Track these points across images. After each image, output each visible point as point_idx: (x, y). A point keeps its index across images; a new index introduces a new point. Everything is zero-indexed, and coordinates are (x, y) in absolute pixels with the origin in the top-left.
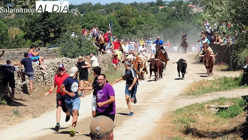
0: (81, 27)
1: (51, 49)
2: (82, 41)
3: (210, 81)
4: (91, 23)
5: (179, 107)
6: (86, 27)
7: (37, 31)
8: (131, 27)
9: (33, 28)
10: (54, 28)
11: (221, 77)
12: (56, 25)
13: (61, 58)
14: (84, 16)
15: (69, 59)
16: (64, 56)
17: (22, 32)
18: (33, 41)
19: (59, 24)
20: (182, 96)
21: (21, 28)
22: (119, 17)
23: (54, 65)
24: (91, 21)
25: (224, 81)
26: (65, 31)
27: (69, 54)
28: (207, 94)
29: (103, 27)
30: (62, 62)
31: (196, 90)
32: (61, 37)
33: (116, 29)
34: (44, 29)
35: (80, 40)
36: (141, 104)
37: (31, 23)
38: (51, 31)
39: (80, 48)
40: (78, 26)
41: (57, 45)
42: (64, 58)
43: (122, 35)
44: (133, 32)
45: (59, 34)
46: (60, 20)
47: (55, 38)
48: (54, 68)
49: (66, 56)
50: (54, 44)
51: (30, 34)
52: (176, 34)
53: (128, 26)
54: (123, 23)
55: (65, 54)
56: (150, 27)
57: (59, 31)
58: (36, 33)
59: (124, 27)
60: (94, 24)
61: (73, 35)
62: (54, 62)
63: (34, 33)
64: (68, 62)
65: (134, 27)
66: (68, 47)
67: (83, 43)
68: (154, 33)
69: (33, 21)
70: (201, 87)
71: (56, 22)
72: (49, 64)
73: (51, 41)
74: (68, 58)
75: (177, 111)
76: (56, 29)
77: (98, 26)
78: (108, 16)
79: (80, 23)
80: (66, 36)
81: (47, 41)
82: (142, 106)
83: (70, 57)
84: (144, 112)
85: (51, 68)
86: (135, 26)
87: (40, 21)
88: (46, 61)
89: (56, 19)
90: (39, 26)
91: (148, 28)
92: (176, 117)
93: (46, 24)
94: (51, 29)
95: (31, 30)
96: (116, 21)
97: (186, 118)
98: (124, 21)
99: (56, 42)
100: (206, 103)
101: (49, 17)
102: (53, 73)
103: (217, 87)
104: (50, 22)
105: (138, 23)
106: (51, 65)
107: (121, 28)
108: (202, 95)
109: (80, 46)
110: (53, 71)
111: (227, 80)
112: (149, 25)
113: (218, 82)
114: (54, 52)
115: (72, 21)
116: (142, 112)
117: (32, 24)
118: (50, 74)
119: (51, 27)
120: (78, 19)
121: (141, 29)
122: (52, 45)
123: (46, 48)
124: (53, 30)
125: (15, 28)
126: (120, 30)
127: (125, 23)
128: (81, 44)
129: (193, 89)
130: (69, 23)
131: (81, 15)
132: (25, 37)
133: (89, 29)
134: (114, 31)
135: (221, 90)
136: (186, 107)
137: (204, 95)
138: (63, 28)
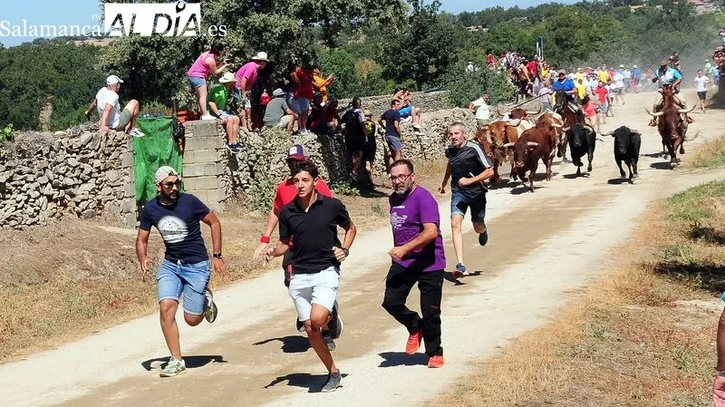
0: (483, 52)
1: (431, 94)
2: (487, 78)
4: (501, 43)
5: (677, 191)
7: (405, 63)
8: (579, 46)
9: (398, 58)
10: (435, 56)
12: (439, 50)
13: (451, 110)
14: (489, 31)
17: (378, 66)
18: (399, 81)
19: (444, 49)
21: (378, 60)
22: (554, 30)
23: (438, 123)
24: (502, 39)
26: (456, 60)
29: (525, 49)
30: (454, 116)
32: (449, 72)
33: (549, 51)
34: (417, 58)
35: (484, 75)
37: (394, 49)
38: (429, 61)
40: (478, 49)
41: (442, 87)
42: (457, 108)
43: (560, 62)
44: (583, 57)
45: (445, 67)
46: (447, 40)
47: (436, 74)
48: (438, 128)
49: (459, 105)
50: (436, 86)
51: (393, 70)
53: (572, 46)
54: (562, 40)
55: (457, 102)
56: (614, 45)
57: (444, 62)
58: (404, 67)
59: (564, 47)
60: (507, 45)
61: (470, 66)
62: (438, 118)
63: (400, 67)
64: (465, 116)
65: (583, 47)
67: (490, 82)
69: (398, 46)
71: (439, 45)
72: (429, 120)
73: (431, 80)
74: (462, 109)
75: (674, 197)
76: (440, 57)
77: (515, 48)
78: (533, 29)
79: (482, 44)
80: (458, 69)
81: (424, 80)
82: (606, 191)
85: (434, 128)
86: (585, 44)
87: (410, 45)
89: (439, 39)
90: (408, 54)
91: (609, 47)
92: (672, 208)
93: (420, 49)
94: (430, 57)
95: (394, 62)
96: (550, 37)
97: (692, 210)
98: (564, 37)
99: (440, 81)
101: (426, 37)
102: (437, 138)
104: (428, 47)
105: (591, 39)
106: (433, 124)
107: (558, 49)
109: (484, 87)
110: (438, 134)
112: (613, 42)
114: (436, 100)
115: (468, 43)
117: (397, 51)
118: (432, 139)
119: (431, 55)
120: (478, 37)
121: (596, 51)
122: (432, 87)
123: (421, 94)
124: (433, 60)
125: (366, 61)
126: (557, 53)
127: (566, 40)
128: (486, 83)
129: (703, 156)
130: (462, 46)
131: (484, 30)
132: (385, 75)
133: (500, 54)
136: (691, 189)
138: (451, 56)
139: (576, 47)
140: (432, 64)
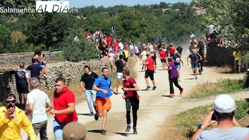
0: (83, 30)
1: (54, 53)
2: (84, 45)
3: (214, 84)
4: (94, 26)
5: (182, 111)
6: (89, 30)
7: (40, 35)
8: (135, 29)
9: (35, 32)
10: (56, 32)
11: (224, 80)
12: (59, 28)
13: (64, 63)
14: (87, 19)
15: (72, 63)
16: (67, 60)
17: (25, 36)
18: (36, 44)
19: (62, 28)
20: (186, 100)
21: (24, 33)
22: (122, 20)
23: (56, 70)
24: (94, 24)
25: (227, 84)
26: (68, 34)
27: (72, 58)
28: (211, 97)
29: (106, 30)
30: (65, 66)
31: (200, 93)
32: (64, 41)
33: (119, 31)
34: (46, 33)
35: (83, 44)
36: (144, 107)
37: (34, 27)
38: (53, 34)
39: (83, 52)
40: (81, 29)
41: (60, 49)
42: (67, 62)
43: (125, 38)
44: (137, 35)
45: (62, 38)
46: (63, 23)
47: (57, 42)
48: (56, 72)
49: (68, 60)
50: (57, 48)
51: (32, 38)
52: (179, 37)
53: (132, 29)
54: (126, 26)
55: (67, 58)
56: (153, 30)
57: (62, 35)
58: (39, 37)
59: (127, 30)
60: (96, 27)
62: (56, 67)
63: (37, 37)
64: (71, 66)
65: (138, 30)
66: (71, 51)
67: (86, 47)
68: (157, 36)
69: (36, 25)
70: (205, 90)
71: (59, 26)
72: (52, 68)
74: (70, 62)
75: (180, 114)
76: (59, 32)
77: (101, 29)
78: (110, 19)
79: (83, 26)
80: (69, 40)
81: (50, 44)
82: (146, 110)
83: (73, 61)
84: (147, 116)
85: (53, 72)
86: (138, 28)
87: (43, 25)
88: (49, 65)
89: (59, 23)
90: (42, 30)
91: (151, 30)
92: (179, 120)
93: (48, 28)
94: (54, 32)
95: (33, 34)
96: (119, 24)
97: (189, 122)
98: (127, 24)
99: (59, 46)
100: (210, 106)
101: (51, 21)
102: (55, 78)
103: (221, 90)
104: (52, 26)
105: (141, 26)
106: (54, 70)
107: (124, 31)
108: (206, 98)
109: (83, 50)
110: (56, 75)
111: (231, 83)
112: (153, 28)
113: (222, 85)
114: (57, 56)
115: (75, 25)
116: (145, 115)
117: (35, 28)
118: (53, 78)
119: (54, 31)
120: (81, 22)
121: (144, 32)
122: (55, 49)
123: (48, 52)
124: (55, 34)
125: (17, 32)
126: (123, 33)
127: (128, 26)
128: (83, 48)
129: (196, 92)
130: (72, 27)
131: (84, 18)
132: (28, 41)
134: (117, 34)
135: (224, 93)
136: (189, 110)
137: (208, 98)
138: (66, 32)
139: (134, 30)
140: (55, 36)
